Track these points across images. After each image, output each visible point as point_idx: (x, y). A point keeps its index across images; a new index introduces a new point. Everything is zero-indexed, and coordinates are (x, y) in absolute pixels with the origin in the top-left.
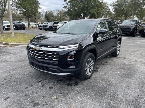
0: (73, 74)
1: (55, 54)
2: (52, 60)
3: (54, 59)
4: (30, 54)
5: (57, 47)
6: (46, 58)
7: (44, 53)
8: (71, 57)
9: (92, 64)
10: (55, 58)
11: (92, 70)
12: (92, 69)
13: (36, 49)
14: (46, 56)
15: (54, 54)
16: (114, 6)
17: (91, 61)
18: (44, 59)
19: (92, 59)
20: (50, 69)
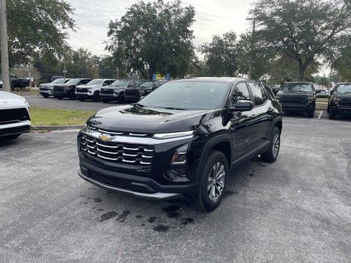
0: (182, 196)
1: (145, 150)
2: (138, 163)
3: (141, 162)
4: (87, 152)
5: (150, 135)
6: (123, 160)
7: (121, 148)
8: (180, 158)
9: (221, 175)
10: (144, 160)
11: (221, 188)
12: (223, 186)
13: (104, 139)
14: (124, 154)
15: (141, 150)
16: (206, 51)
17: (219, 168)
18: (120, 161)
19: (220, 165)
20: (133, 183)
